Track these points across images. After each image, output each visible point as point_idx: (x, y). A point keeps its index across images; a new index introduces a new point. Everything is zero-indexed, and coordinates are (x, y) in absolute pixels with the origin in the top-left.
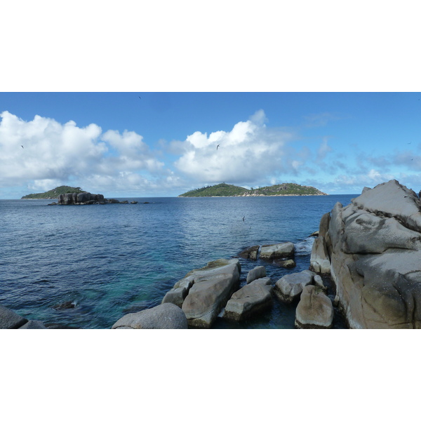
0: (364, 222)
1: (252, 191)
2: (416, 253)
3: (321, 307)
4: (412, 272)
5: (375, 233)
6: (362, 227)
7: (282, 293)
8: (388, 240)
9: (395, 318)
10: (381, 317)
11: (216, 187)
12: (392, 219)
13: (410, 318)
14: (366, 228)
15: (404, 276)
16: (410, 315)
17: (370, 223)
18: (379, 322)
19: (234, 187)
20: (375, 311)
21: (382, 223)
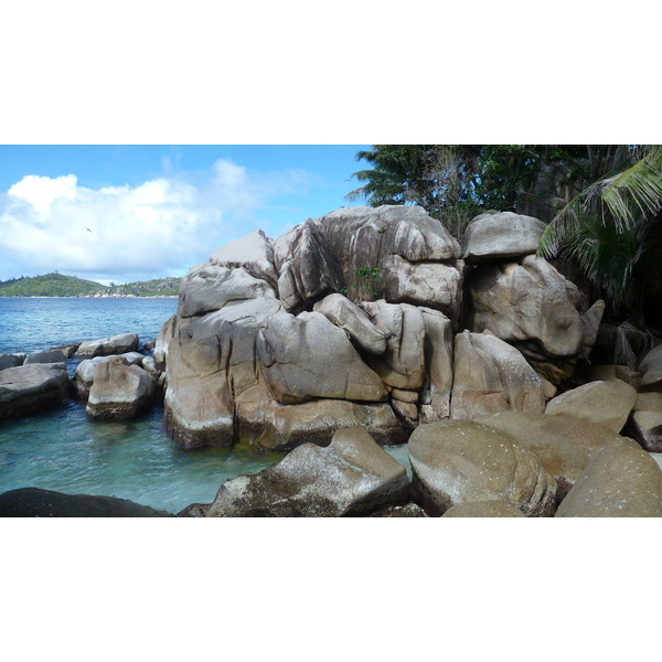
0: (210, 275)
1: (113, 288)
2: (254, 301)
3: (124, 376)
4: (242, 318)
5: (218, 285)
6: (204, 280)
7: (82, 382)
8: (229, 291)
9: (207, 368)
10: (195, 371)
11: (40, 279)
12: (241, 269)
13: (223, 364)
14: (209, 282)
15: (230, 323)
16: (224, 360)
17: (215, 276)
18: (191, 377)
19: (76, 281)
20: (189, 366)
21: (228, 274)
